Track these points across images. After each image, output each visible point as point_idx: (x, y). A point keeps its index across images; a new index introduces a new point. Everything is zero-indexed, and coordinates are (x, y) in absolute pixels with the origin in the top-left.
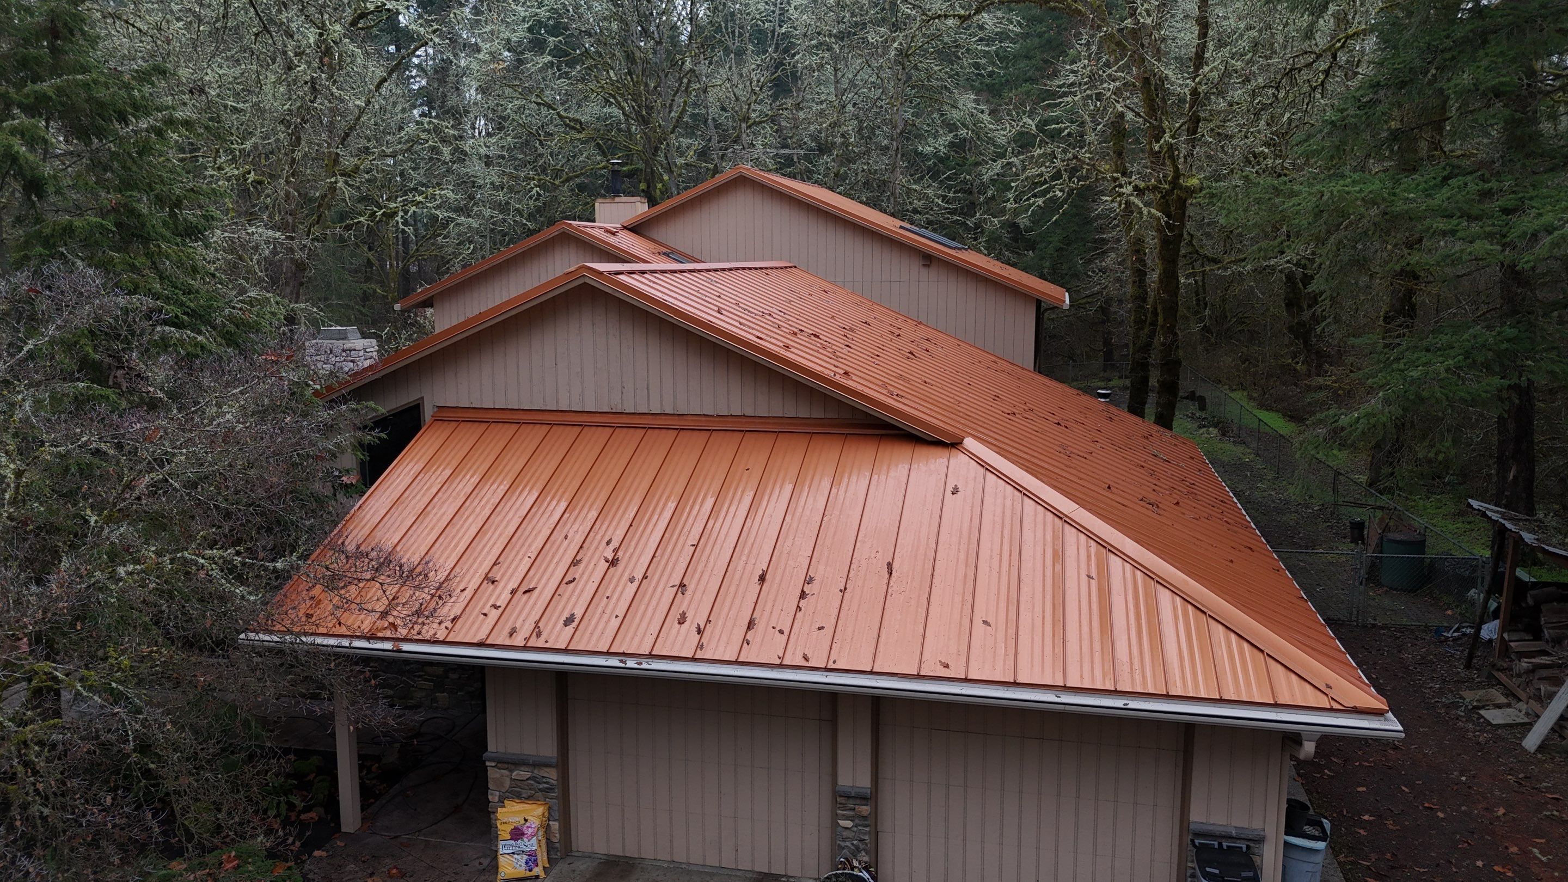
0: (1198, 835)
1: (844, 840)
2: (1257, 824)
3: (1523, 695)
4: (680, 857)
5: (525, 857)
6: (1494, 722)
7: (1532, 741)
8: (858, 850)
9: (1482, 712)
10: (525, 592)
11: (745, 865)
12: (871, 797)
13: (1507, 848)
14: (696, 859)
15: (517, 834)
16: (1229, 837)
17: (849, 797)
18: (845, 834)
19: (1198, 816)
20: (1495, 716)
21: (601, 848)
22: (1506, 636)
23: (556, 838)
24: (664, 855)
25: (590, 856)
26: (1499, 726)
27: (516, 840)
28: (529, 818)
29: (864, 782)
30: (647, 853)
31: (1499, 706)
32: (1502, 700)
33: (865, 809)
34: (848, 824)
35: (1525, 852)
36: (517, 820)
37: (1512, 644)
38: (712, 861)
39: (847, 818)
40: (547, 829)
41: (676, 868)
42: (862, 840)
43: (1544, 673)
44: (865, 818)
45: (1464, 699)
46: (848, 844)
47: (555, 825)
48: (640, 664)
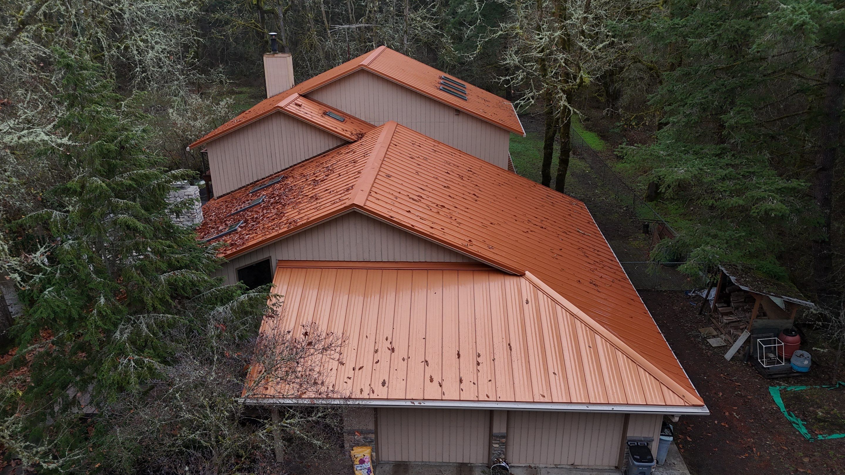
0: (629, 441)
1: (495, 451)
2: (651, 435)
3: (724, 332)
4: (426, 459)
5: (366, 470)
6: (713, 346)
7: (728, 356)
8: (500, 454)
9: (708, 340)
10: (359, 369)
11: (453, 460)
12: (505, 436)
13: (725, 413)
14: (432, 459)
15: (362, 462)
16: (641, 441)
17: (497, 437)
18: (495, 449)
19: (630, 434)
20: (714, 342)
21: (392, 459)
22: (717, 305)
23: (374, 459)
24: (419, 459)
25: (388, 463)
26: (715, 348)
27: (362, 464)
28: (366, 455)
29: (504, 431)
30: (412, 459)
31: (714, 337)
32: (715, 333)
33: (504, 440)
34: (497, 446)
35: (731, 414)
36: (360, 456)
37: (720, 309)
38: (439, 460)
39: (496, 444)
40: (372, 456)
41: (426, 465)
42: (502, 451)
43: (733, 325)
44: (504, 443)
45: (701, 333)
46: (496, 452)
47: (374, 454)
48: (421, 403)
